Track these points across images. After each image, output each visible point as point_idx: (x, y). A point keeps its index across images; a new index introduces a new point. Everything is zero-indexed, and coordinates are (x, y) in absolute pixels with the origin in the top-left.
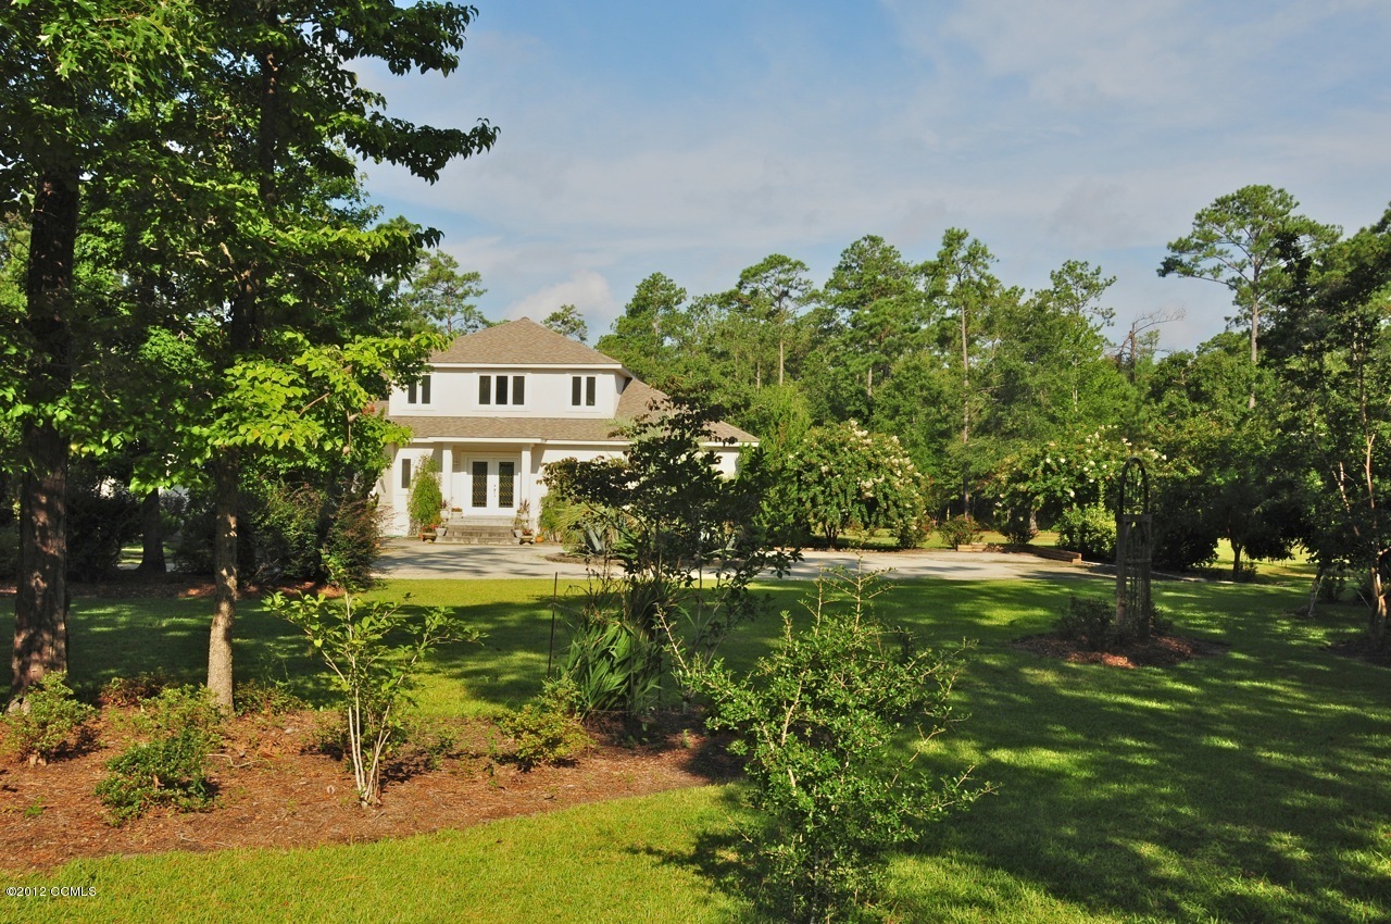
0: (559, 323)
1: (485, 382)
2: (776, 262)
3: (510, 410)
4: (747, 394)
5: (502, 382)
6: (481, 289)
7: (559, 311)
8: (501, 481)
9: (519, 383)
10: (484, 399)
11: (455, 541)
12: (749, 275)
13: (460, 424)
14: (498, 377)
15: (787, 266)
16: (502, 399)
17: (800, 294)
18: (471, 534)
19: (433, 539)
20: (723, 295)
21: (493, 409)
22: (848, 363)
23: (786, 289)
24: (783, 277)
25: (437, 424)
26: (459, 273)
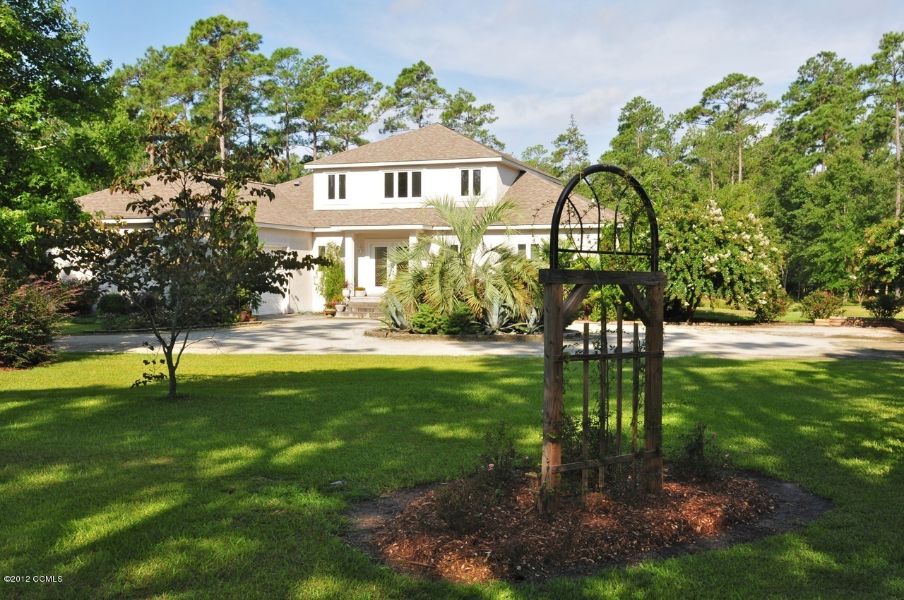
1: (389, 178)
2: (734, 80)
3: (410, 202)
4: (694, 191)
5: (403, 177)
6: (493, 117)
9: (417, 177)
10: (389, 193)
11: (351, 316)
12: (711, 92)
14: (400, 174)
15: (743, 83)
16: (403, 193)
17: (757, 106)
18: (365, 310)
19: (333, 314)
20: (688, 112)
21: (397, 202)
22: (794, 162)
23: (743, 102)
24: (740, 91)
25: (348, 215)
26: (476, 105)
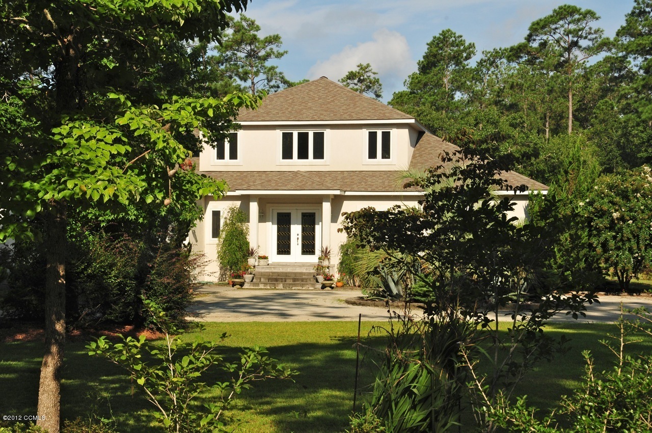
0: (356, 81)
1: (287, 138)
2: (565, 12)
3: (311, 164)
5: (303, 138)
6: (281, 51)
7: (355, 69)
8: (303, 230)
9: (319, 138)
10: (287, 154)
11: (261, 286)
12: (538, 27)
13: (265, 178)
14: (299, 133)
15: (577, 16)
16: (303, 154)
17: (590, 43)
18: (276, 280)
19: (242, 285)
20: (512, 49)
21: (296, 164)
22: (640, 110)
23: (575, 39)
24: (572, 27)
25: (245, 178)
26: (261, 35)
